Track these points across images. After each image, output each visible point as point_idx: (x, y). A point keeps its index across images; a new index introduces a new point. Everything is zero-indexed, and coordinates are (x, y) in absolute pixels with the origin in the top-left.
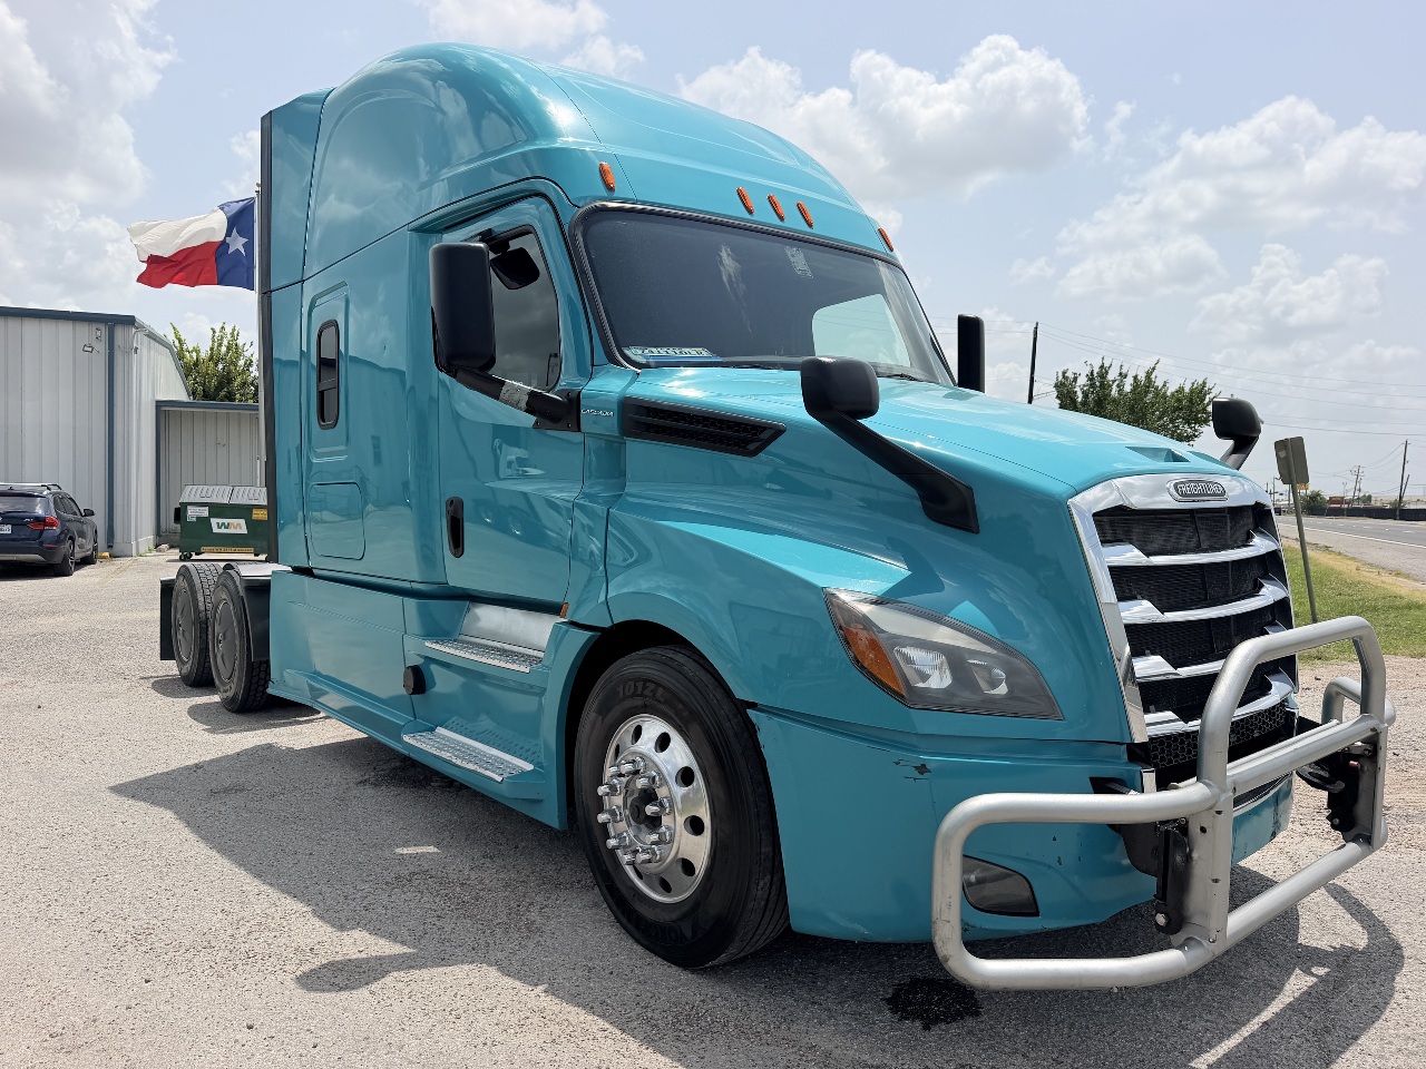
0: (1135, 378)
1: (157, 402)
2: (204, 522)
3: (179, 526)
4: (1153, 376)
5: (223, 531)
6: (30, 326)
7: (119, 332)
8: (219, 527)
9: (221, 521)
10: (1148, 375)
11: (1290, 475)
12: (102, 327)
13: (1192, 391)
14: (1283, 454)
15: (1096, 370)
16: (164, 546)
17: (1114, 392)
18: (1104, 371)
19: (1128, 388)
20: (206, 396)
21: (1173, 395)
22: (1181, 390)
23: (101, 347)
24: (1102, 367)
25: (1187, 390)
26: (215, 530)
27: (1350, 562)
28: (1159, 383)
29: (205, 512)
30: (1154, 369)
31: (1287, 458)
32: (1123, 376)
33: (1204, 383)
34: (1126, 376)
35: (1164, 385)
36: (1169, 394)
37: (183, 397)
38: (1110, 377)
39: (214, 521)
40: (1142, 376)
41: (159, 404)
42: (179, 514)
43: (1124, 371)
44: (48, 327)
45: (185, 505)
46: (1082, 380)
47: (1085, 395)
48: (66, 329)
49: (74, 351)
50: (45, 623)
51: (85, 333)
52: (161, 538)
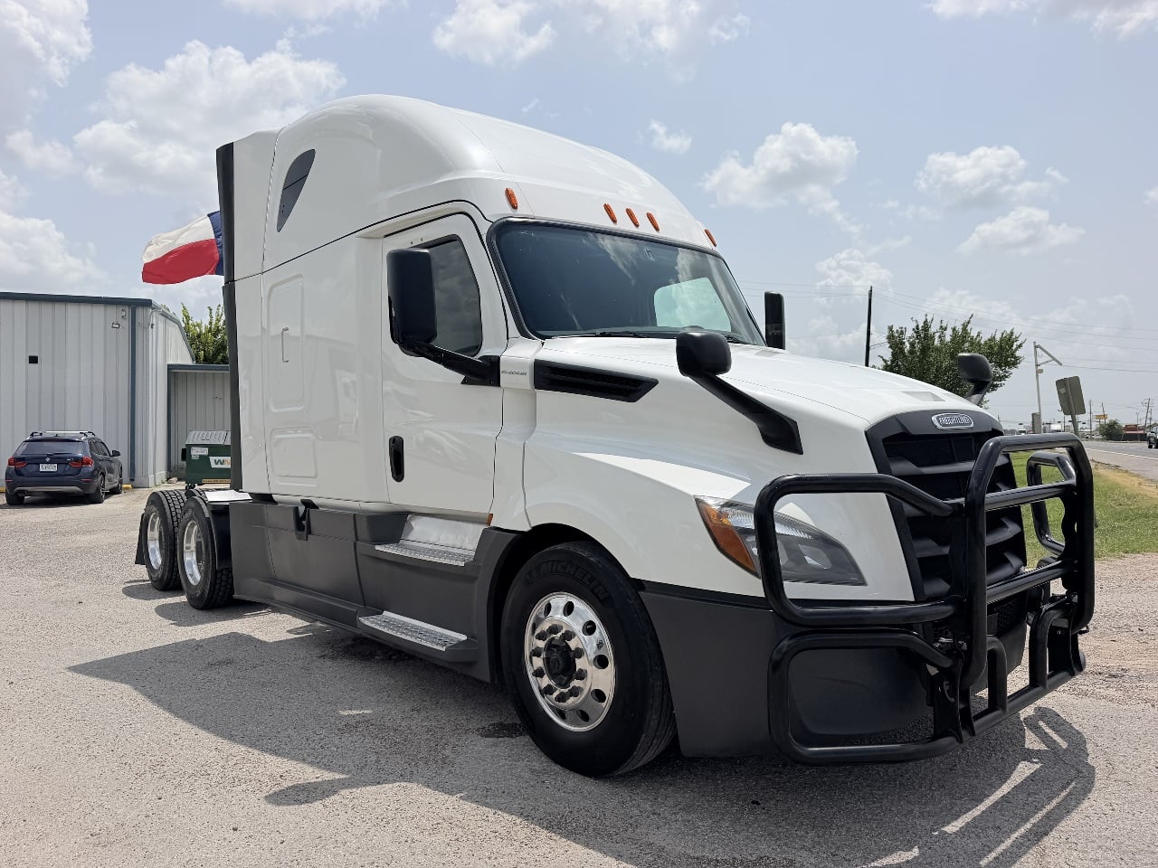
0: (954, 329)
1: (168, 365)
2: (204, 459)
3: (185, 463)
4: (969, 328)
5: (219, 466)
6: (72, 309)
7: (140, 312)
8: (217, 464)
9: (217, 458)
10: (965, 327)
11: (1070, 407)
12: (127, 309)
13: (1001, 340)
14: (1063, 391)
15: (921, 325)
16: (174, 479)
17: (937, 342)
18: (926, 326)
19: (948, 338)
20: (206, 360)
21: (986, 343)
22: (992, 339)
23: (126, 324)
24: (926, 322)
25: (998, 338)
26: (213, 465)
27: (1134, 478)
28: (974, 334)
29: (205, 452)
30: (969, 322)
31: (1066, 394)
32: (943, 329)
33: (1012, 333)
34: (946, 329)
35: (978, 335)
36: (982, 342)
37: (188, 361)
38: (932, 330)
39: (212, 459)
40: (959, 328)
41: (170, 367)
42: (185, 453)
43: (944, 325)
44: (85, 310)
45: (190, 446)
46: (909, 333)
47: (912, 345)
48: (99, 310)
49: (105, 327)
50: (83, 540)
51: (113, 312)
52: (171, 472)
